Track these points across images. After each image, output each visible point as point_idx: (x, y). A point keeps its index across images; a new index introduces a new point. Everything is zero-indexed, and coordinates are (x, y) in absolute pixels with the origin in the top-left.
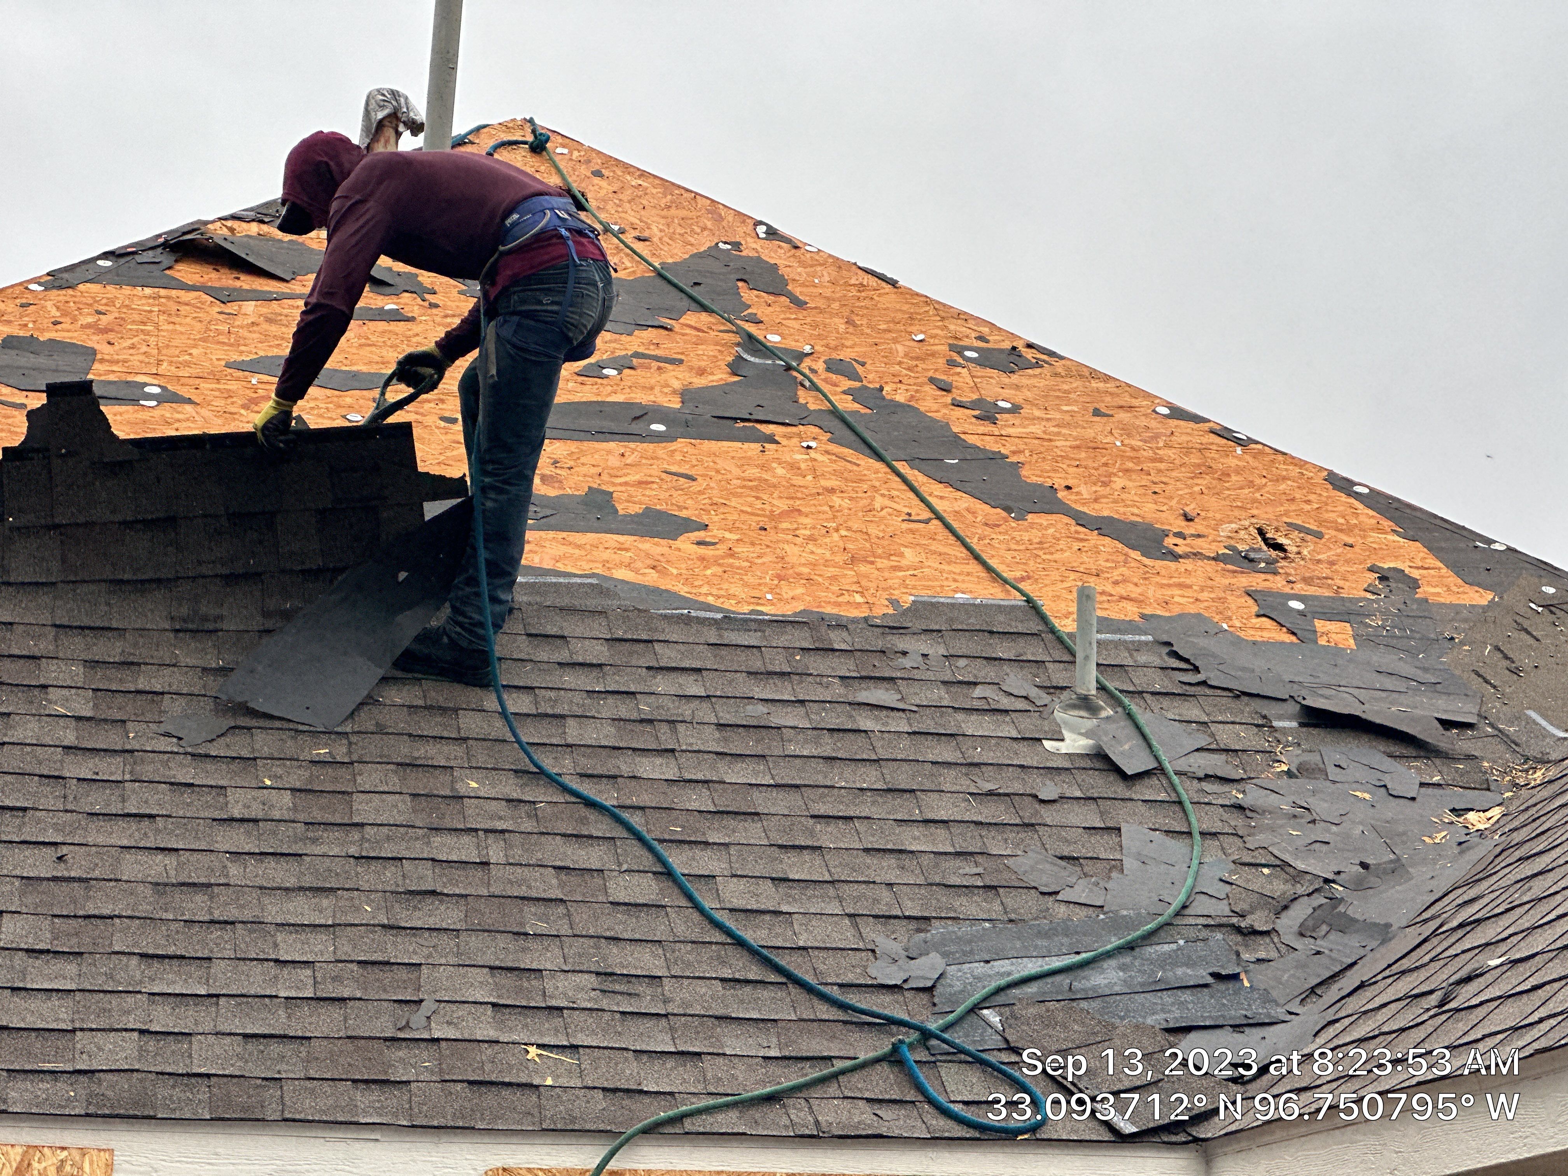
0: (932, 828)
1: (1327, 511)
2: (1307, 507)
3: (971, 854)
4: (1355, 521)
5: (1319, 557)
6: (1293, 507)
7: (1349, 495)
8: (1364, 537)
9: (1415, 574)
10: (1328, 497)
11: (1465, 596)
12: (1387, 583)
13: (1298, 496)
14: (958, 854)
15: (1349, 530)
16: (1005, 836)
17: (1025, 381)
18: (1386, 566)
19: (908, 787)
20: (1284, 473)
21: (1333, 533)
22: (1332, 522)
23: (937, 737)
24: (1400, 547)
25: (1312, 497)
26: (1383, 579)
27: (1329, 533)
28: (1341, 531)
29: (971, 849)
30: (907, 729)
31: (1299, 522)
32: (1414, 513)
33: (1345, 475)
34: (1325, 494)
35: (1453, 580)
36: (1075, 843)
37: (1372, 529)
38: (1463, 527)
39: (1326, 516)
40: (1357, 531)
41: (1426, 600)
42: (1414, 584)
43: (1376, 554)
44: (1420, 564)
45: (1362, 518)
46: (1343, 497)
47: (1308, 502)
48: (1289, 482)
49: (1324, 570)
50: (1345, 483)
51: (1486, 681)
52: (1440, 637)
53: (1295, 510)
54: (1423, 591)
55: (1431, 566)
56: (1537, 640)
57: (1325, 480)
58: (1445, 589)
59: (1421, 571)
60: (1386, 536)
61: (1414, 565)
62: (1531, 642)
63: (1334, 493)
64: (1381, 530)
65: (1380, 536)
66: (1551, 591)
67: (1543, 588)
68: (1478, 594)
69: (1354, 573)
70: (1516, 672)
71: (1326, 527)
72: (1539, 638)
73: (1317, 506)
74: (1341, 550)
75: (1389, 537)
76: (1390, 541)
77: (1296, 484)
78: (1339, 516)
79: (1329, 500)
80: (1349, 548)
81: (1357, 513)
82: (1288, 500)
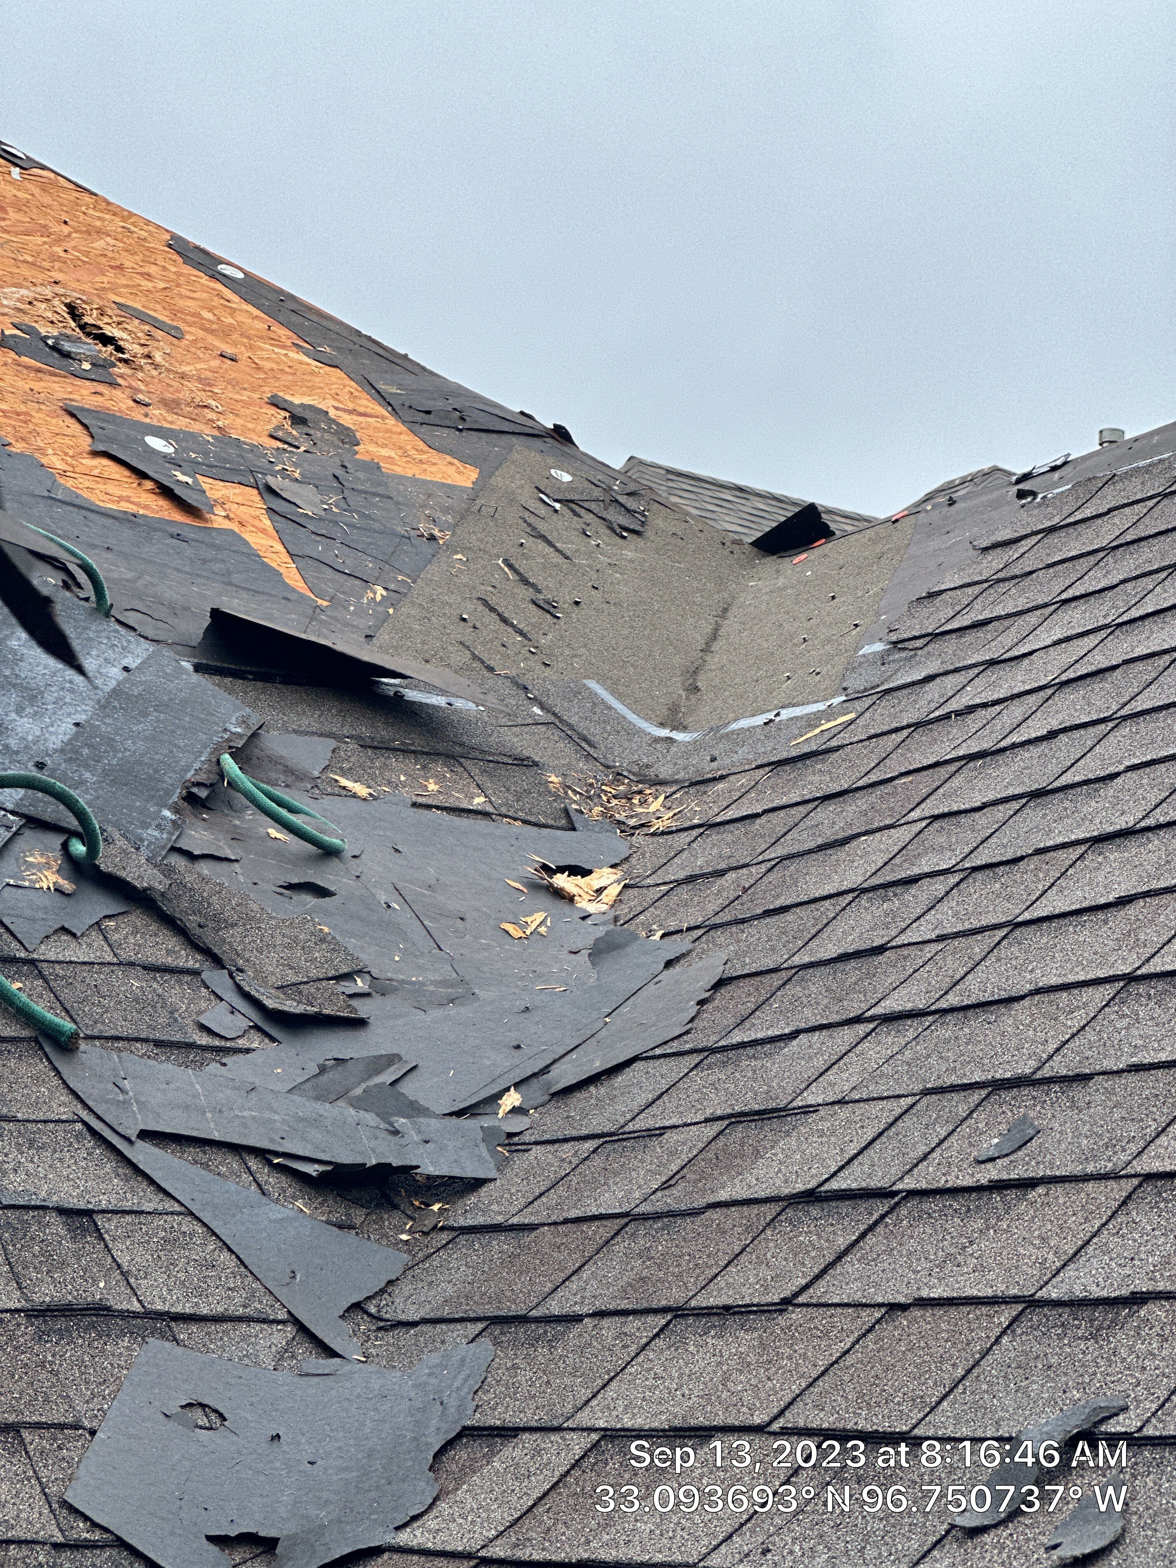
1: (181, 296)
2: (147, 285)
4: (231, 321)
5: (185, 369)
6: (123, 281)
7: (212, 277)
8: (251, 347)
9: (347, 420)
10: (179, 274)
11: (434, 469)
12: (306, 430)
13: (127, 264)
15: (225, 332)
18: (297, 401)
20: (98, 223)
21: (201, 334)
22: (193, 315)
24: (312, 373)
25: (153, 270)
26: (297, 420)
27: (192, 333)
28: (212, 332)
31: (138, 306)
32: (324, 323)
33: (198, 243)
34: (174, 269)
35: (408, 439)
37: (261, 338)
38: (405, 357)
39: (181, 303)
40: (235, 336)
41: (379, 468)
42: (348, 438)
43: (277, 379)
44: (351, 406)
45: (242, 317)
46: (205, 280)
47: (148, 276)
48: (108, 239)
49: (189, 391)
50: (202, 255)
51: (505, 621)
52: (413, 533)
53: (127, 286)
54: (366, 450)
55: (369, 411)
56: (567, 558)
57: (170, 246)
58: (400, 452)
59: (355, 417)
60: (285, 352)
61: (341, 406)
62: (557, 559)
63: (187, 270)
64: (275, 341)
65: (277, 350)
66: (566, 478)
67: (553, 471)
68: (454, 468)
69: (246, 404)
70: (548, 608)
71: (185, 321)
72: (569, 554)
73: (162, 285)
74: (216, 363)
75: (292, 354)
76: (292, 360)
77: (121, 245)
78: (203, 308)
79: (182, 280)
80: (229, 362)
81: (231, 308)
82: (112, 267)
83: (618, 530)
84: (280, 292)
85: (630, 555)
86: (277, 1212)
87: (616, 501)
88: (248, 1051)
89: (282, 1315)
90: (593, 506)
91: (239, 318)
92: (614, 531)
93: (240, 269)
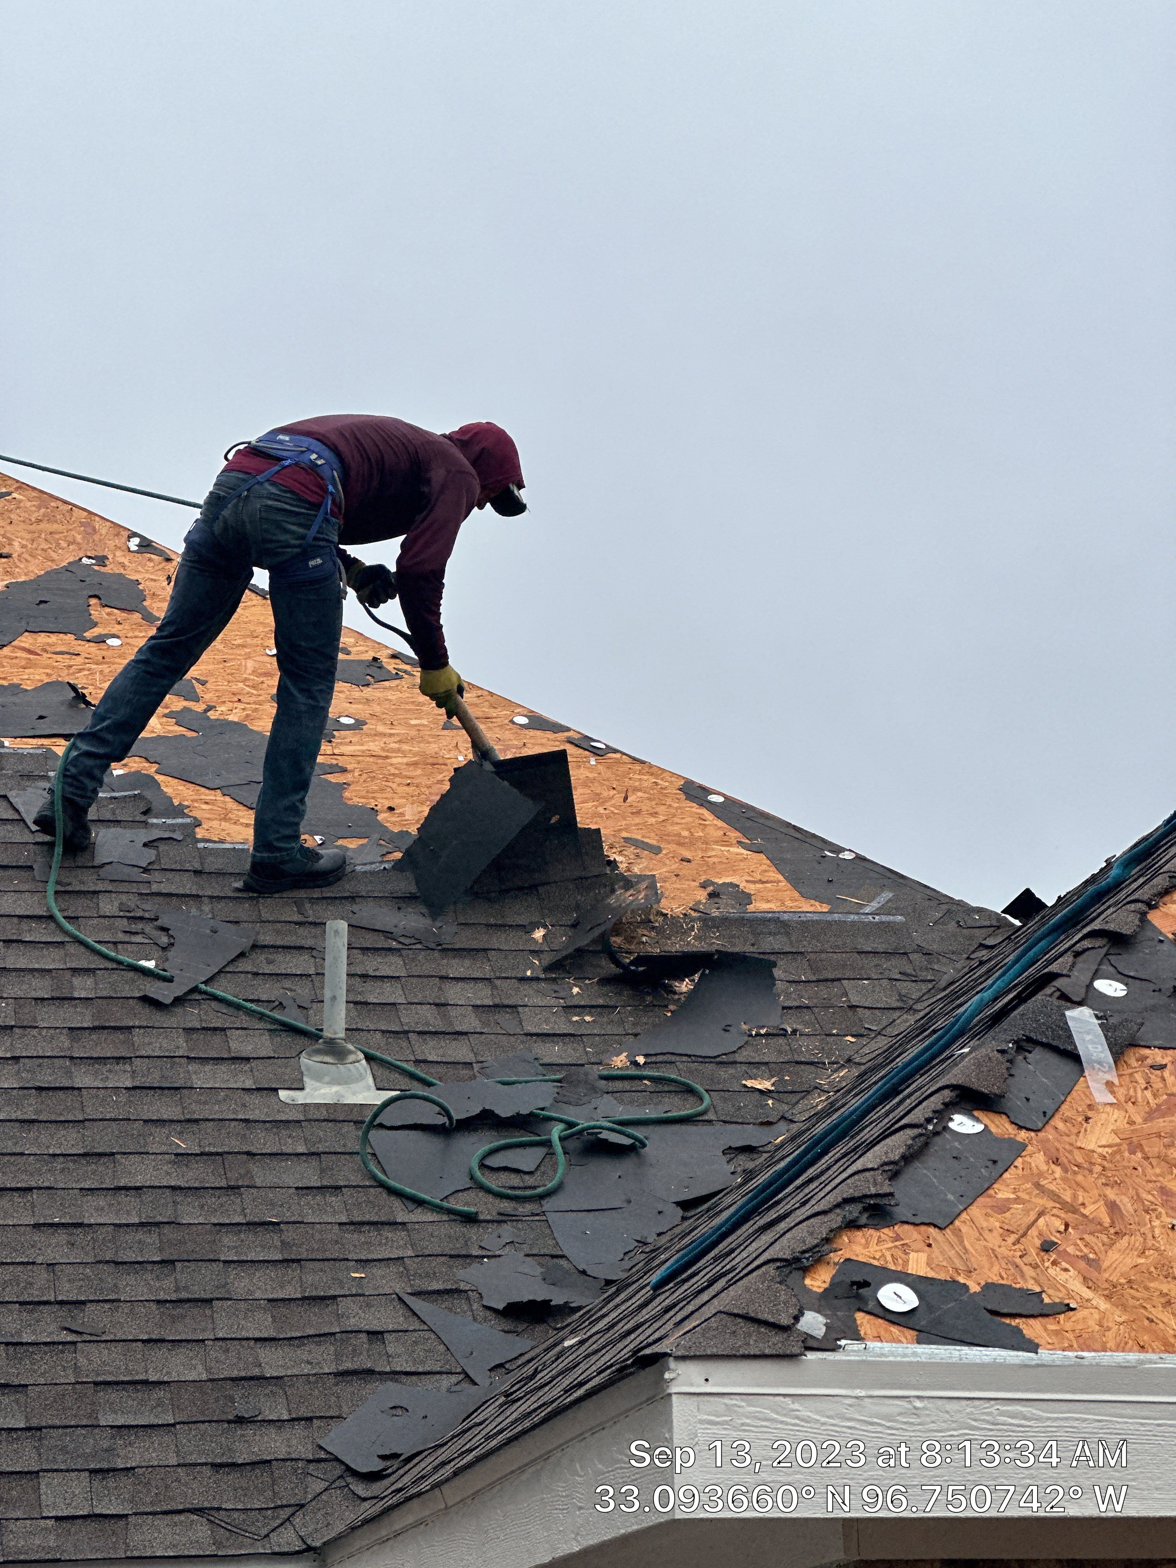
0: (122, 1197)
1: (673, 824)
2: (652, 820)
3: (158, 1224)
4: (701, 834)
6: (637, 820)
7: (702, 805)
8: (706, 850)
9: (750, 889)
10: (677, 808)
12: (717, 900)
13: (644, 808)
14: (142, 1224)
16: (203, 1201)
17: (378, 694)
18: (721, 881)
19: (108, 1150)
20: (637, 784)
21: (672, 848)
22: (675, 835)
23: (159, 1092)
24: (742, 860)
25: (660, 809)
26: (715, 894)
27: (667, 848)
28: (682, 844)
29: (159, 1219)
30: (129, 1084)
31: (639, 837)
32: (767, 822)
33: (701, 782)
34: (676, 805)
35: (788, 892)
36: (282, 1206)
37: (716, 842)
38: (816, 835)
39: (671, 829)
40: (698, 844)
42: (745, 900)
43: (713, 869)
44: (759, 877)
45: (709, 830)
46: (695, 808)
47: (654, 814)
48: (640, 794)
50: (700, 791)
53: (638, 824)
54: (754, 907)
55: (772, 879)
57: (680, 789)
59: (757, 885)
60: (727, 849)
61: (751, 879)
63: (687, 804)
64: (725, 842)
65: (723, 848)
71: (666, 841)
73: (662, 818)
76: (731, 853)
77: (646, 795)
78: (683, 829)
79: (678, 812)
80: (685, 863)
81: (704, 825)
82: (632, 813)
84: (745, 806)
89: (459, 1371)
91: (706, 831)
93: (723, 795)
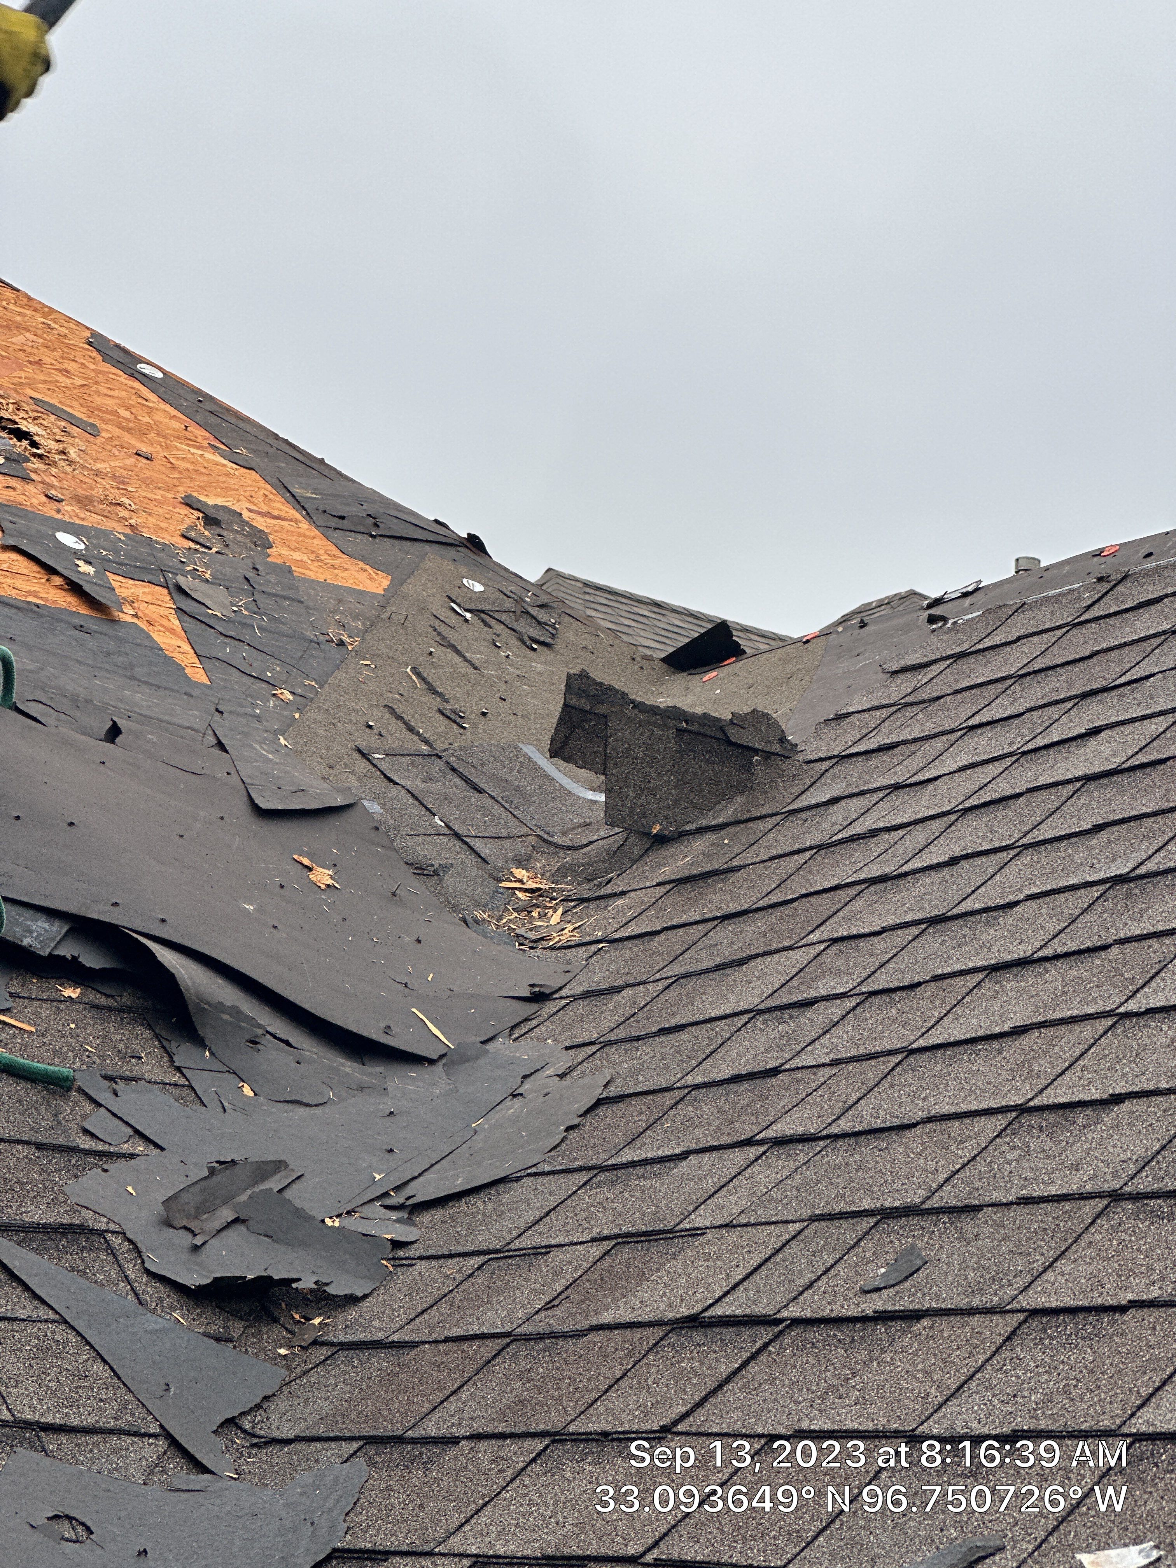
1: (99, 394)
2: (65, 381)
4: (147, 419)
5: (99, 466)
6: (41, 376)
7: (131, 375)
8: (167, 447)
9: (261, 523)
10: (97, 372)
11: (346, 574)
12: (219, 531)
13: (46, 360)
15: (142, 432)
18: (211, 502)
20: (18, 319)
21: (117, 432)
22: (110, 413)
24: (228, 475)
25: (71, 366)
26: (211, 521)
27: (108, 430)
28: (129, 430)
31: (56, 402)
32: (242, 425)
33: (118, 342)
34: (92, 366)
35: (320, 543)
37: (178, 438)
38: (322, 461)
39: (99, 400)
40: (152, 435)
41: (290, 571)
42: (260, 540)
43: (192, 479)
44: (265, 509)
45: (159, 416)
46: (123, 378)
47: (66, 372)
48: (29, 335)
49: (102, 488)
50: (122, 354)
51: (411, 729)
52: (322, 638)
53: (46, 382)
54: (279, 553)
55: (283, 514)
56: (476, 668)
57: (90, 343)
58: (312, 557)
59: (268, 520)
60: (201, 452)
61: (255, 508)
62: (465, 669)
63: (106, 367)
64: (192, 442)
65: (193, 450)
66: (478, 588)
67: (465, 581)
68: (365, 574)
69: (160, 504)
70: (455, 718)
71: (101, 419)
72: (477, 664)
73: (80, 382)
74: (131, 461)
75: (207, 455)
76: (208, 461)
77: (40, 341)
78: (120, 406)
79: (100, 378)
80: (145, 461)
81: (148, 407)
82: (30, 363)
83: (529, 642)
84: (199, 392)
85: (539, 667)
86: (154, 1322)
87: (528, 613)
88: (132, 1156)
89: (154, 1429)
90: (504, 617)
91: (156, 417)
92: (524, 643)
93: (160, 369)
